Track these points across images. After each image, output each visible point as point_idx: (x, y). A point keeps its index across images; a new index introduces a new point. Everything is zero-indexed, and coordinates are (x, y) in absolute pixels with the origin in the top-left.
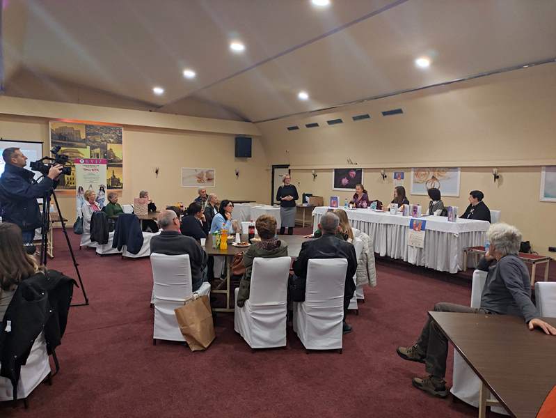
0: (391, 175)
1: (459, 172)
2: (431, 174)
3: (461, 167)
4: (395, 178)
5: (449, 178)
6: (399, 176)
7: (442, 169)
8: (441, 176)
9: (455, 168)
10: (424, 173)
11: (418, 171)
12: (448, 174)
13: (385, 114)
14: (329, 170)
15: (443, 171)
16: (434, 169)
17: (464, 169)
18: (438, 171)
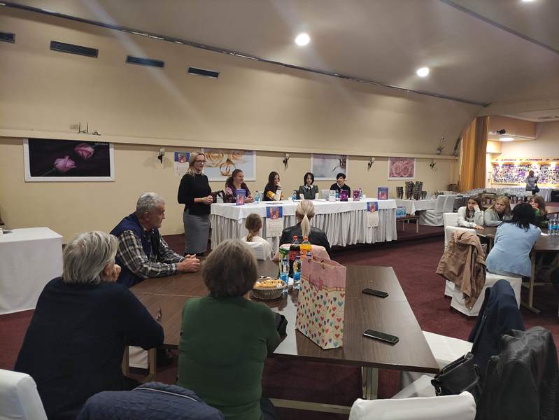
0: (170, 156)
1: (255, 156)
2: (226, 157)
3: (257, 151)
4: (177, 159)
5: (245, 162)
6: (182, 158)
7: (237, 152)
8: (236, 159)
9: (250, 152)
10: (217, 155)
11: (210, 152)
12: (244, 157)
13: (191, 70)
14: (17, 140)
15: (239, 154)
16: (228, 151)
17: (260, 153)
18: (233, 154)
